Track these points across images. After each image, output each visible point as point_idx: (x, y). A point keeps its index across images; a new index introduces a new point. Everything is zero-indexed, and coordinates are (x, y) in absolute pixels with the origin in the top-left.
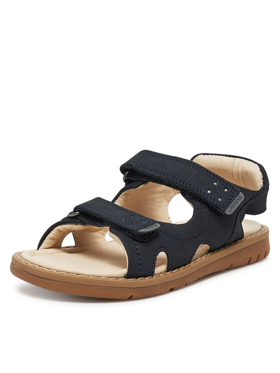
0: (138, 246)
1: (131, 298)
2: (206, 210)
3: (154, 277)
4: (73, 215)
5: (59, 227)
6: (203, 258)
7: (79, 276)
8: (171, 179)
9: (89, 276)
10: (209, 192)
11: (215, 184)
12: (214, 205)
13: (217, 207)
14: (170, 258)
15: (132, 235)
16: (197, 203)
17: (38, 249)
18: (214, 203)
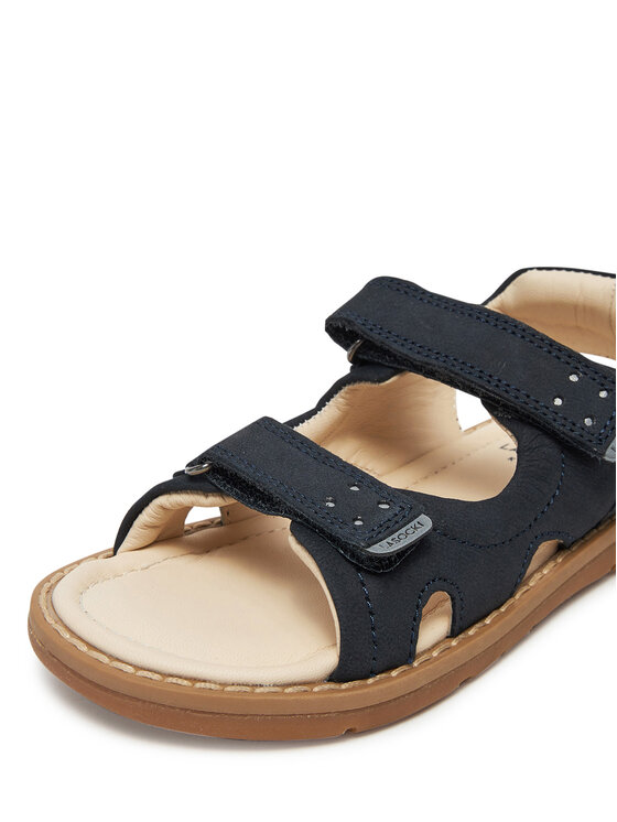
0: (371, 587)
1: (352, 733)
2: (550, 449)
3: (415, 664)
4: (194, 472)
5: (163, 500)
6: (545, 572)
7: (198, 685)
8: (457, 369)
9: (224, 685)
10: (558, 402)
11: (574, 378)
12: (571, 438)
13: (583, 444)
14: (458, 603)
15: (353, 556)
16: (527, 432)
17: (115, 554)
18: (573, 434)
